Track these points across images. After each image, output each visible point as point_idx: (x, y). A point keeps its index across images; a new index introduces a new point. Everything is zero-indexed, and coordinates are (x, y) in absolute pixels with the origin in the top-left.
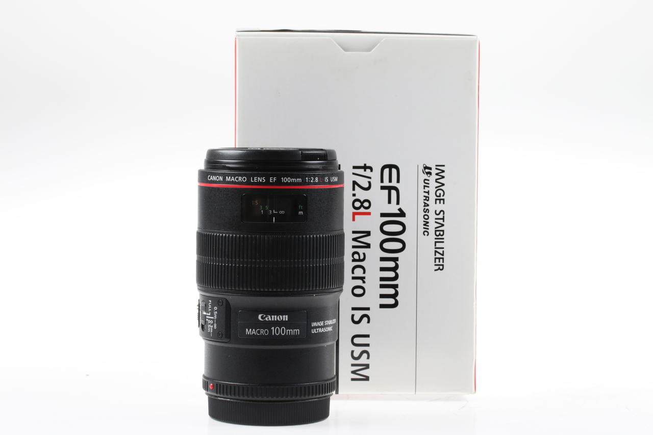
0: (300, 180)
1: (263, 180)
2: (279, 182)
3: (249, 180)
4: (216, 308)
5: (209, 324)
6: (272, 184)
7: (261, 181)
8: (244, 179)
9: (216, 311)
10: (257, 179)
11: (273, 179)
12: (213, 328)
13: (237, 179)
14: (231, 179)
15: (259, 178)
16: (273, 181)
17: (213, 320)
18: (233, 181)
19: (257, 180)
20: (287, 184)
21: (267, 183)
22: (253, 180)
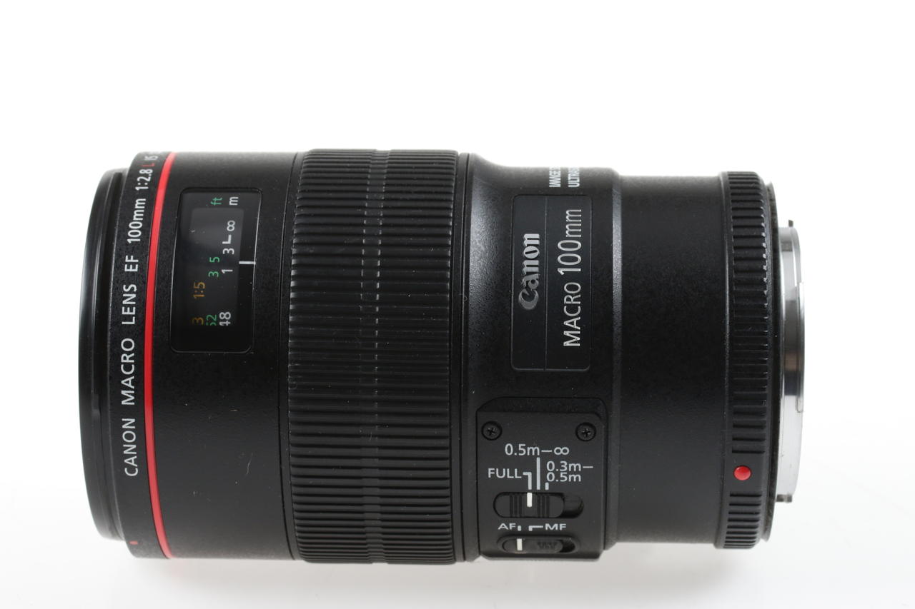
0: (139, 203)
1: (131, 291)
2: (140, 250)
3: (129, 332)
4: (509, 449)
5: (557, 475)
6: (143, 266)
7: (134, 296)
8: (128, 345)
9: (516, 449)
10: (126, 306)
11: (129, 264)
12: (569, 459)
13: (128, 367)
14: (127, 388)
15: (125, 302)
16: (134, 264)
17: (545, 458)
18: (133, 382)
19: (131, 306)
20: (146, 230)
21: (140, 279)
22: (129, 318)
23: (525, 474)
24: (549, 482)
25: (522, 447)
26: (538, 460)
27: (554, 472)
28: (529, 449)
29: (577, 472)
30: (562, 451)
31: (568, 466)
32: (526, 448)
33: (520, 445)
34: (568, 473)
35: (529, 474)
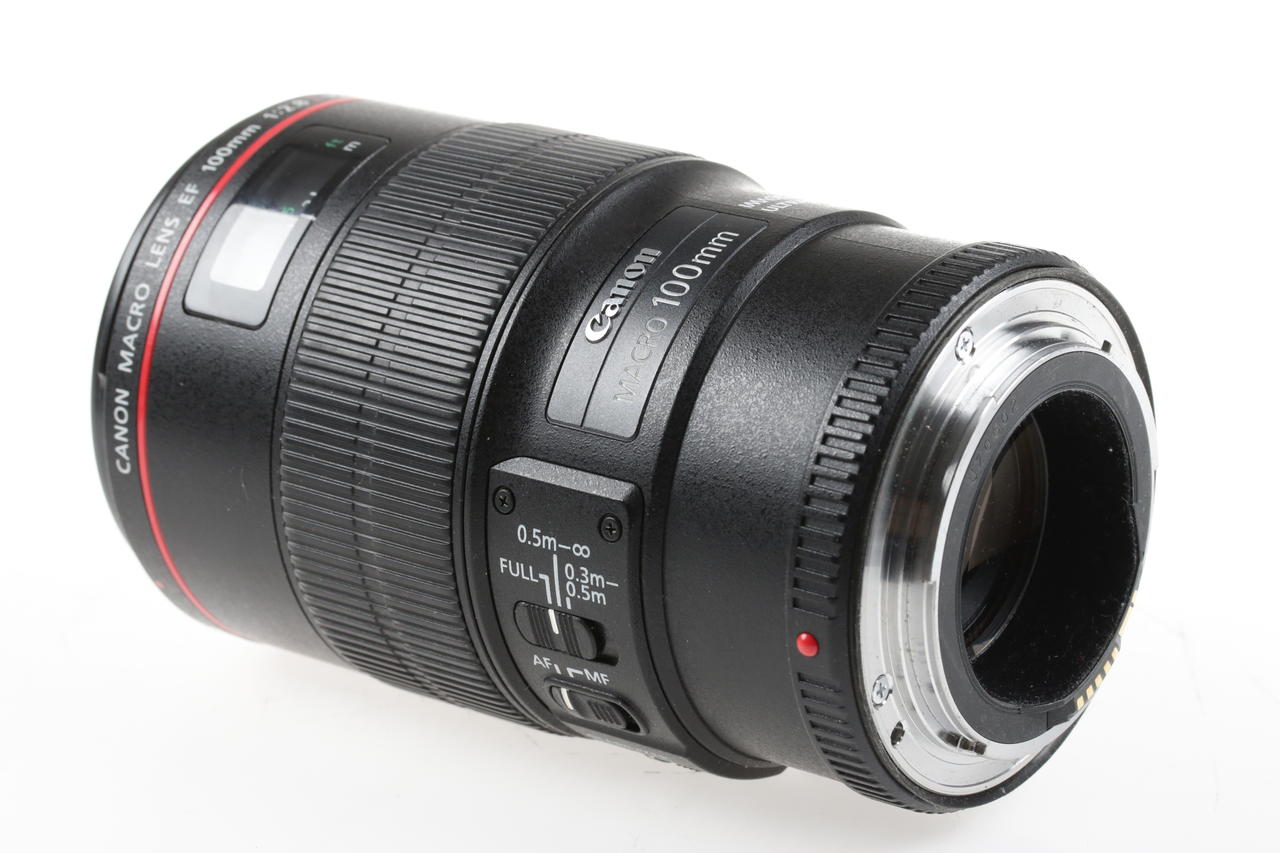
4: (522, 533)
5: (578, 588)
8: (142, 292)
9: (530, 536)
12: (593, 565)
13: (134, 321)
14: (128, 349)
17: (563, 557)
18: (136, 343)
22: (154, 259)
23: (541, 576)
24: (571, 597)
25: (537, 534)
26: (555, 557)
27: (574, 581)
28: (544, 538)
29: (599, 590)
30: (582, 551)
31: (589, 576)
32: (540, 535)
33: (535, 530)
34: (592, 588)
35: (545, 577)
